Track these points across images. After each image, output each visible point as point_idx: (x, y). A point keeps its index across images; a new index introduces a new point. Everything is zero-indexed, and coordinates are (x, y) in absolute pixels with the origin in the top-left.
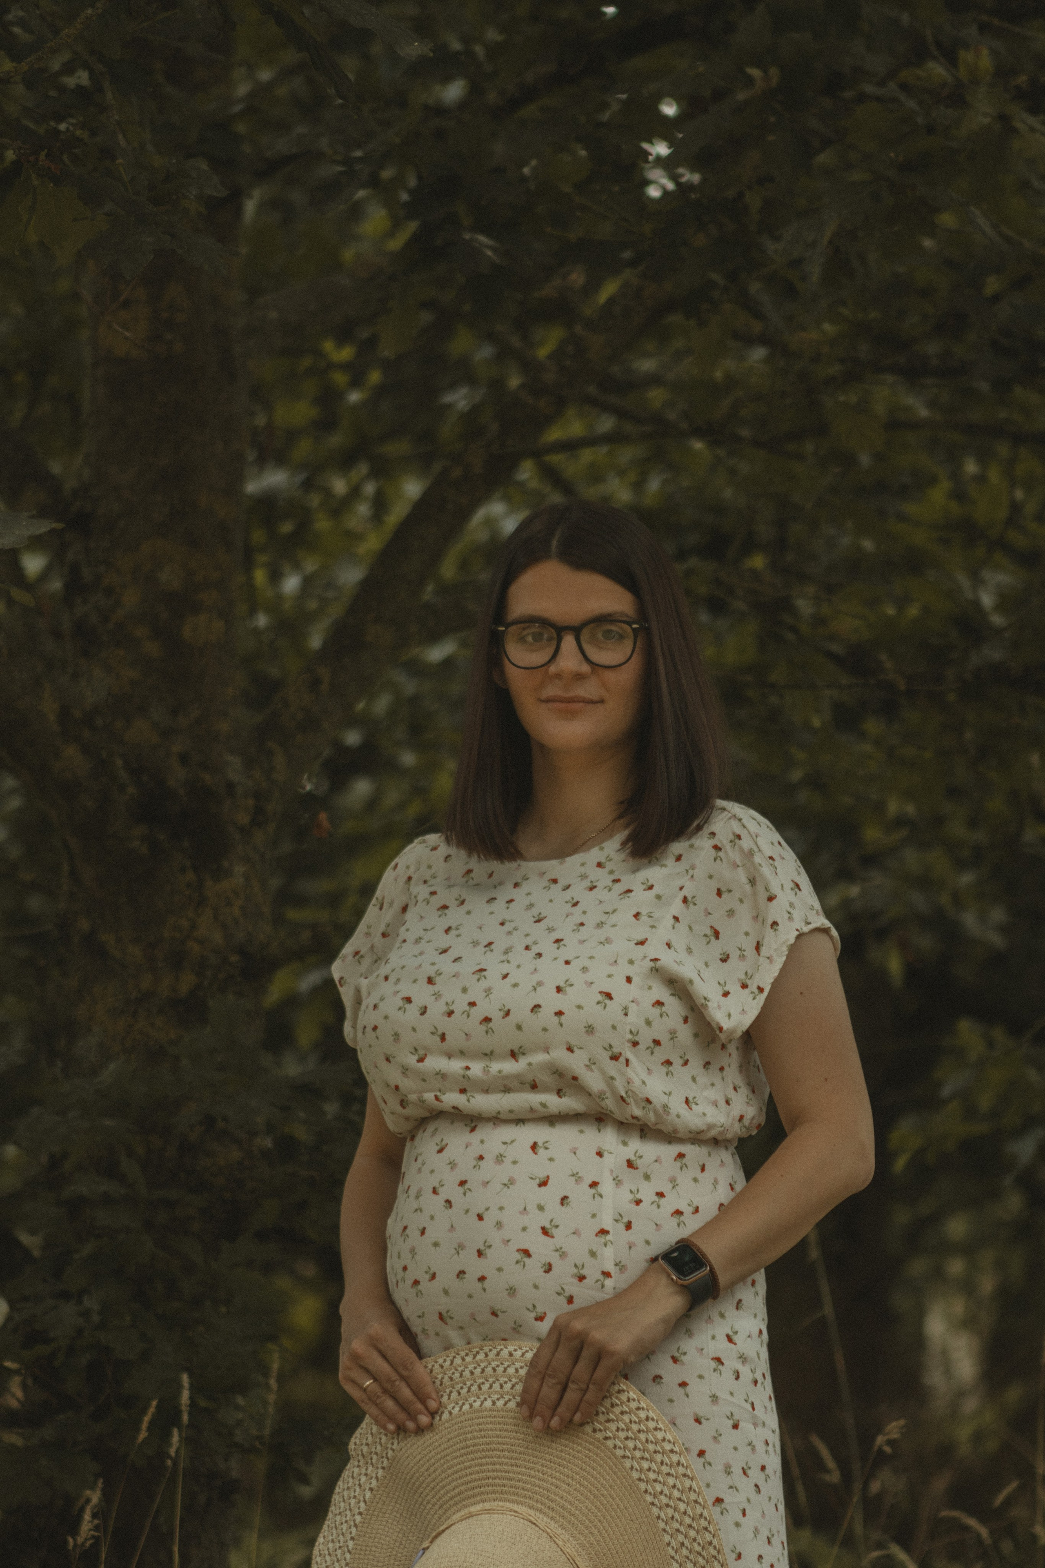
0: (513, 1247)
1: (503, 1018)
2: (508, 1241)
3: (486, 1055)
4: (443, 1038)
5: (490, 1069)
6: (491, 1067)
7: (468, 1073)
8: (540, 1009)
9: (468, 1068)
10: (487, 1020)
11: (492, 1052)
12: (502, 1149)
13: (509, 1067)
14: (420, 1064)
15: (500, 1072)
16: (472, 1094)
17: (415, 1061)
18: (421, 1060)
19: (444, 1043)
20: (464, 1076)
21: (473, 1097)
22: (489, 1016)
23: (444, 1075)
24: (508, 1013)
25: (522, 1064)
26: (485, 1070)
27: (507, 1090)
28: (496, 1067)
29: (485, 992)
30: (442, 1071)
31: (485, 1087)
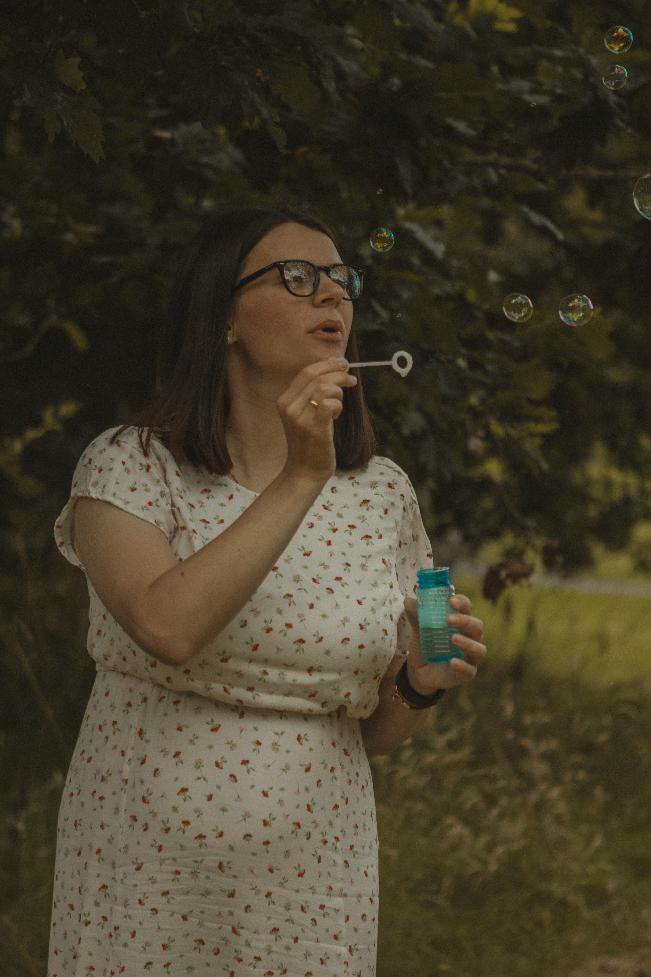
0: (291, 820)
1: (316, 642)
2: (288, 816)
3: (286, 665)
4: (255, 648)
5: (286, 677)
6: (286, 675)
7: (266, 677)
8: (349, 642)
9: (265, 673)
10: (301, 641)
11: (292, 665)
12: (275, 738)
13: (303, 678)
14: (223, 663)
15: (294, 680)
16: (258, 693)
17: (219, 661)
18: (225, 660)
19: (255, 652)
20: (260, 679)
21: (258, 695)
22: (304, 639)
23: (240, 674)
24: (321, 640)
25: (314, 679)
26: (280, 677)
27: (289, 694)
28: (291, 676)
29: (299, 617)
30: (240, 672)
31: (272, 689)
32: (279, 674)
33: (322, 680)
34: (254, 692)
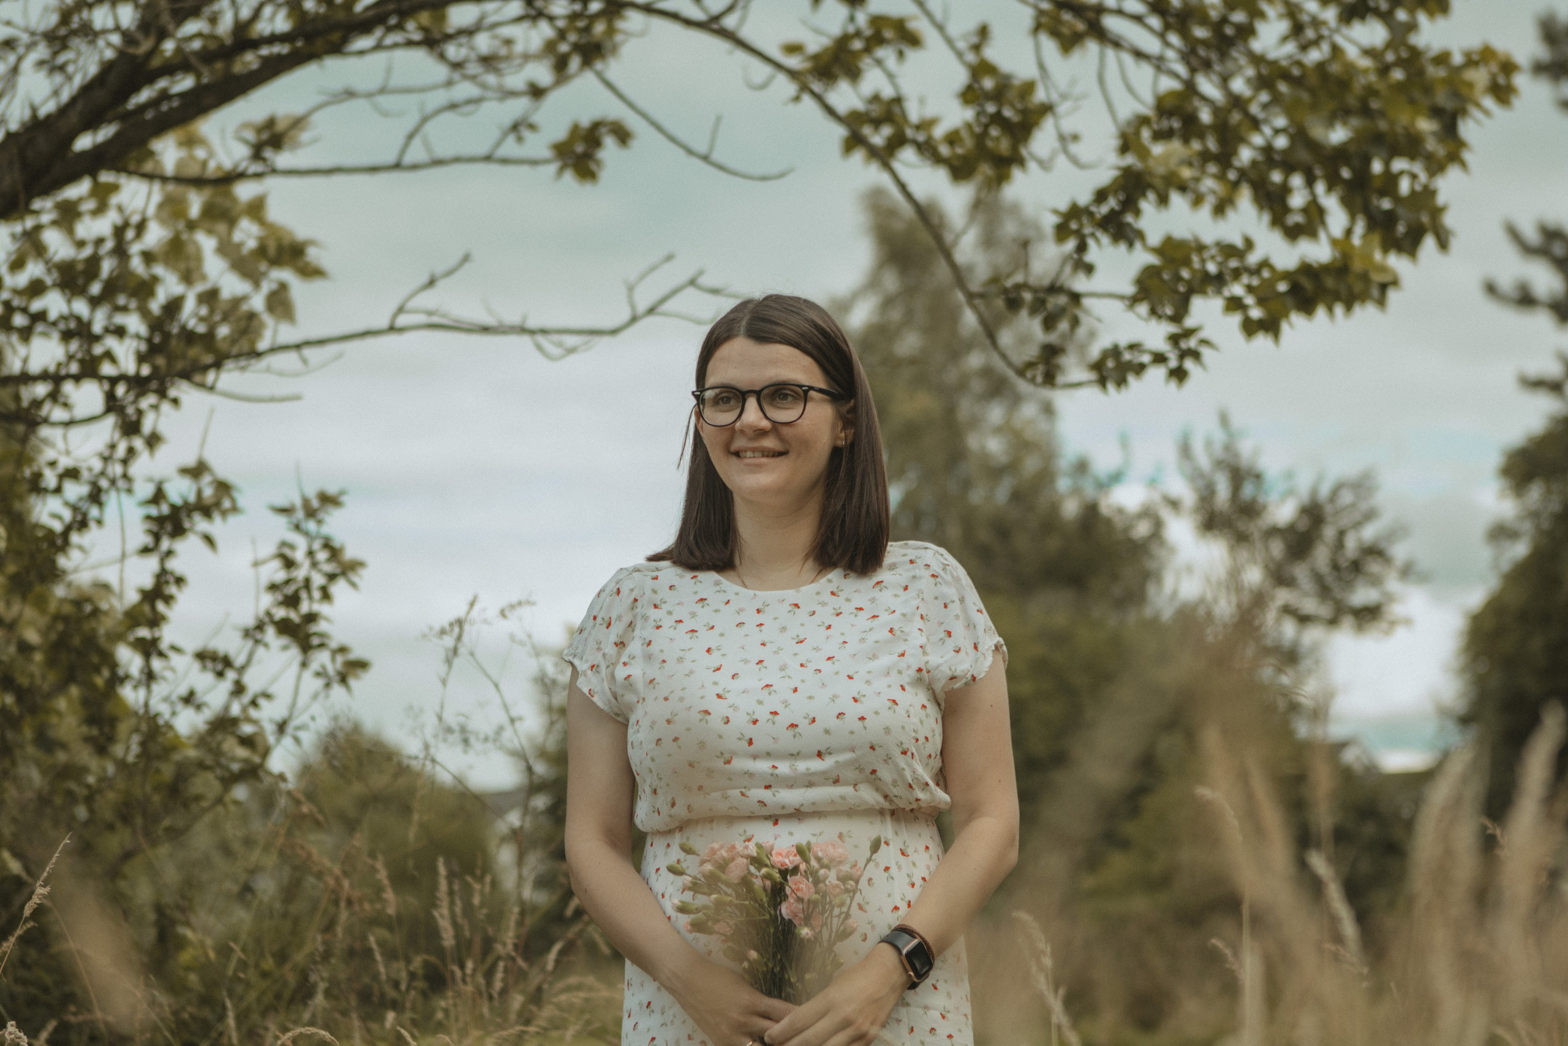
1: (810, 724)
3: (792, 755)
4: (750, 742)
5: (798, 768)
6: (798, 766)
7: (776, 771)
8: (846, 717)
9: (775, 767)
10: (795, 726)
11: (798, 754)
13: (816, 765)
14: (726, 766)
15: (808, 769)
16: (777, 790)
18: (728, 762)
19: (752, 747)
20: (772, 775)
21: (778, 792)
22: (796, 723)
23: (750, 774)
24: (814, 720)
25: (828, 763)
26: (792, 769)
27: (810, 785)
28: (802, 766)
29: (783, 703)
30: (748, 771)
31: (790, 783)
32: (790, 766)
33: (837, 762)
34: (773, 790)
